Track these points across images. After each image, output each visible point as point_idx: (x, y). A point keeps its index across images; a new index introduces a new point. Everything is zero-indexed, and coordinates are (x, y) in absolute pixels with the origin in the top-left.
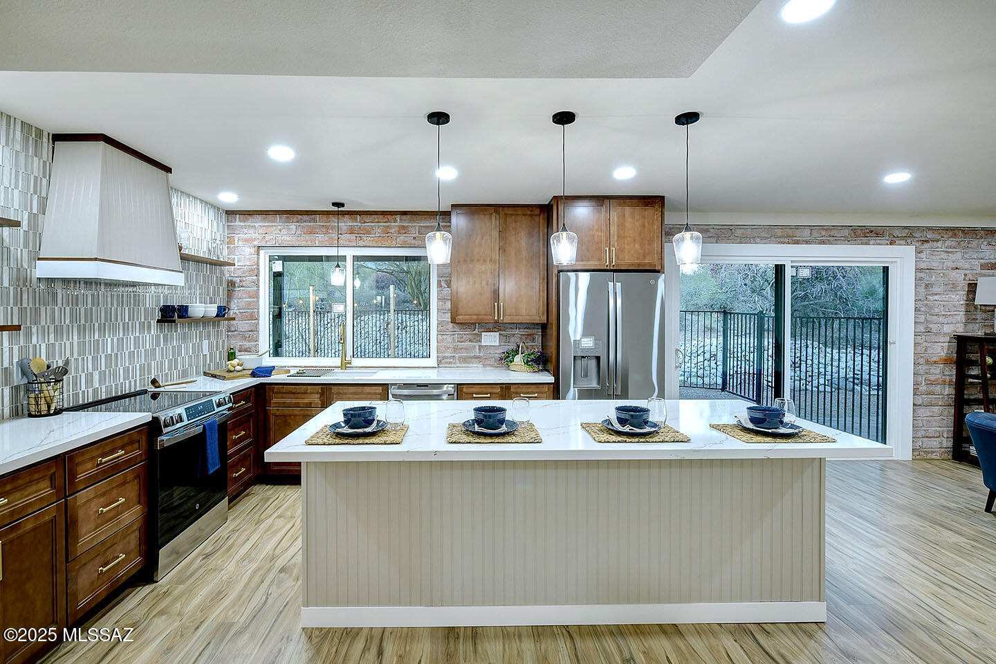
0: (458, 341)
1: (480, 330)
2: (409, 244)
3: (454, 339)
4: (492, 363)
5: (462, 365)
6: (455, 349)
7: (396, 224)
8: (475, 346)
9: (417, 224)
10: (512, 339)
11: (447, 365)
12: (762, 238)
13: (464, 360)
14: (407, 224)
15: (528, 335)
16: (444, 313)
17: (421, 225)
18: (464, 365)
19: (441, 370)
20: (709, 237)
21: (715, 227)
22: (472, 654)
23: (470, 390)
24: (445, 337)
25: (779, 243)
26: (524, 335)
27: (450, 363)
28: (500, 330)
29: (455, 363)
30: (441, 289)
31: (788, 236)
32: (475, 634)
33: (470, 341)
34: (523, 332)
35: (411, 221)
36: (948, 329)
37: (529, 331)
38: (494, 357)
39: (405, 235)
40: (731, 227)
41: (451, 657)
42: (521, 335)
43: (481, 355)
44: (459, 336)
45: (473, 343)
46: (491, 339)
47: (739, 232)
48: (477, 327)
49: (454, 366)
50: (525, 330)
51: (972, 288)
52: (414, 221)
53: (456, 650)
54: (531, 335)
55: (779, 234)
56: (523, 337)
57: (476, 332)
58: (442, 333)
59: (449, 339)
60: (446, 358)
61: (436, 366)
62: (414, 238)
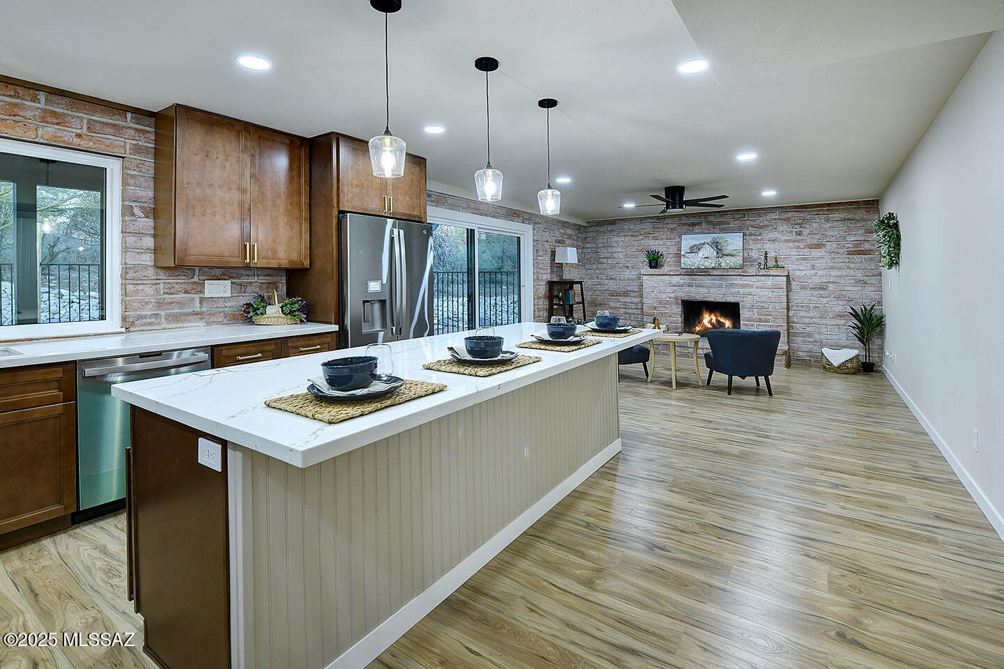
0: (165, 293)
1: (202, 278)
2: (64, 142)
3: (157, 291)
4: (220, 320)
5: (171, 326)
6: (160, 305)
7: (38, 105)
8: (193, 299)
9: (85, 116)
10: (249, 289)
11: (145, 328)
12: (463, 208)
13: (176, 318)
14: (62, 111)
15: (270, 283)
16: (138, 253)
17: (94, 118)
18: (174, 325)
19: (132, 336)
20: (432, 201)
21: (436, 194)
22: (497, 603)
23: (232, 352)
24: (141, 287)
25: (472, 213)
26: (263, 283)
27: (150, 324)
28: (232, 277)
29: (158, 324)
30: (133, 218)
31: (477, 209)
32: (473, 588)
33: (186, 292)
34: (262, 280)
35: (71, 107)
36: (545, 277)
37: (271, 279)
38: (224, 312)
39: (58, 127)
40: (445, 196)
41: (486, 620)
42: (261, 283)
43: (204, 309)
44: (167, 286)
45: (190, 295)
46: (219, 289)
47: (450, 201)
48: (197, 273)
49: (157, 327)
50: (266, 278)
51: (553, 253)
52: (78, 110)
53: (481, 612)
54: (273, 283)
55: (472, 207)
56: (264, 286)
57: (196, 279)
58: (134, 282)
59: (149, 290)
60: (141, 317)
61: (123, 330)
62: (79, 136)
